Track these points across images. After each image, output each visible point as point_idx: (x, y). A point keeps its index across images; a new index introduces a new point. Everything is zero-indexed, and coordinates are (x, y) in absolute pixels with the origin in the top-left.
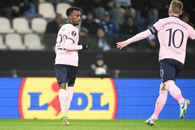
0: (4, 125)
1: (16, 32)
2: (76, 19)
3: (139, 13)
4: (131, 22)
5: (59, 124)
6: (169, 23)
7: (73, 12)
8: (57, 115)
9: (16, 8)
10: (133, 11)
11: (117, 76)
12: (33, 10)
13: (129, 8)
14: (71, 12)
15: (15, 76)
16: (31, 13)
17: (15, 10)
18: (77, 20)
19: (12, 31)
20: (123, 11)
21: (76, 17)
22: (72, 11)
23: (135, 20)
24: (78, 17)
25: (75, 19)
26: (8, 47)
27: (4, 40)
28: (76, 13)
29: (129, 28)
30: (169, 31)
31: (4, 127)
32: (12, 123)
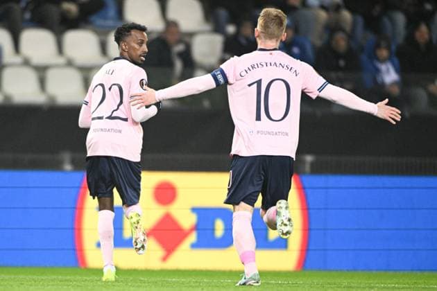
0: (41, 283)
1: (70, 64)
2: (138, 50)
3: (360, 20)
4: (341, 42)
5: (170, 280)
6: (256, 66)
7: (131, 34)
8: (165, 259)
9: (72, 8)
10: (346, 15)
11: (308, 168)
12: (112, 12)
13: (337, 8)
14: (127, 33)
15: (68, 167)
16: (105, 18)
17: (68, 11)
18: (139, 53)
19: (61, 60)
20: (323, 15)
21: (136, 46)
22: (129, 31)
23: (351, 36)
24: (141, 46)
25: (134, 49)
26: (52, 99)
27: (42, 82)
28: (137, 37)
29: (338, 56)
30: (255, 85)
31: (39, 286)
32: (60, 277)
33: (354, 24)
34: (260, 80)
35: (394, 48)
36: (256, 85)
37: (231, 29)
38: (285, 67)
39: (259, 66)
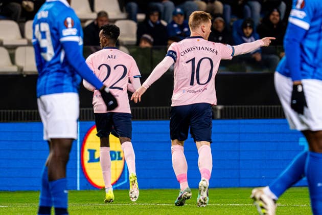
6: (190, 50)
10: (219, 5)
11: (218, 115)
33: (224, 10)
34: (194, 59)
35: (255, 28)
36: (191, 62)
37: (141, 17)
38: (209, 50)
39: (193, 49)
